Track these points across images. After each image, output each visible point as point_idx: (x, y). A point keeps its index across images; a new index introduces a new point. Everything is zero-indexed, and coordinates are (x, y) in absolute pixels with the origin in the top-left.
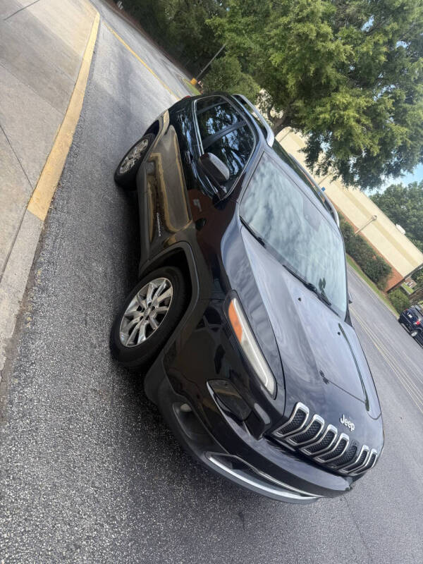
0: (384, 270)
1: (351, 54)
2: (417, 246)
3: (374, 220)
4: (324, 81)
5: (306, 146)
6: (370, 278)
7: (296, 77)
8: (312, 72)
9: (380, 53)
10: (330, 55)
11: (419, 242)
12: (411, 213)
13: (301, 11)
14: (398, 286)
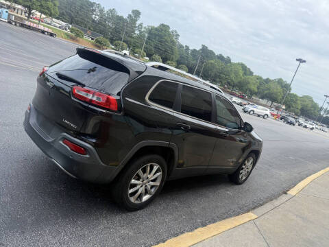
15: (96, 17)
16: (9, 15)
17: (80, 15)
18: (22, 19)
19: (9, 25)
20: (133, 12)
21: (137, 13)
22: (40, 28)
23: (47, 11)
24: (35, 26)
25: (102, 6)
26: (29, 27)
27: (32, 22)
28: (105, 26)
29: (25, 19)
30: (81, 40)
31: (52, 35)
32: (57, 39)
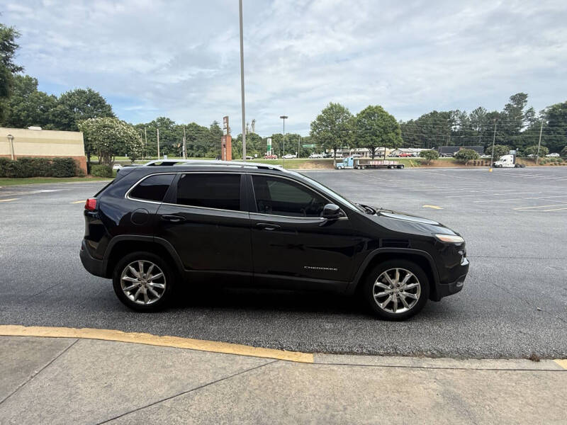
0: (69, 163)
2: (51, 129)
3: (12, 139)
6: (68, 177)
11: (48, 125)
12: (15, 111)
14: (89, 164)
15: (456, 128)
16: (354, 161)
17: (434, 134)
18: (367, 161)
19: (355, 171)
20: (513, 98)
21: (520, 98)
22: (385, 164)
23: (388, 144)
24: (380, 163)
25: (462, 111)
26: (374, 167)
27: (377, 160)
28: (471, 134)
29: (370, 160)
30: (436, 162)
31: (399, 167)
32: (406, 170)
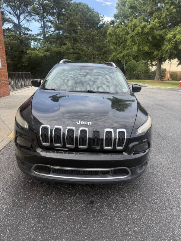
1: (159, 21)
4: (158, 37)
5: (178, 62)
7: (147, 46)
8: (151, 39)
9: (172, 10)
10: (152, 29)
13: (131, 28)
